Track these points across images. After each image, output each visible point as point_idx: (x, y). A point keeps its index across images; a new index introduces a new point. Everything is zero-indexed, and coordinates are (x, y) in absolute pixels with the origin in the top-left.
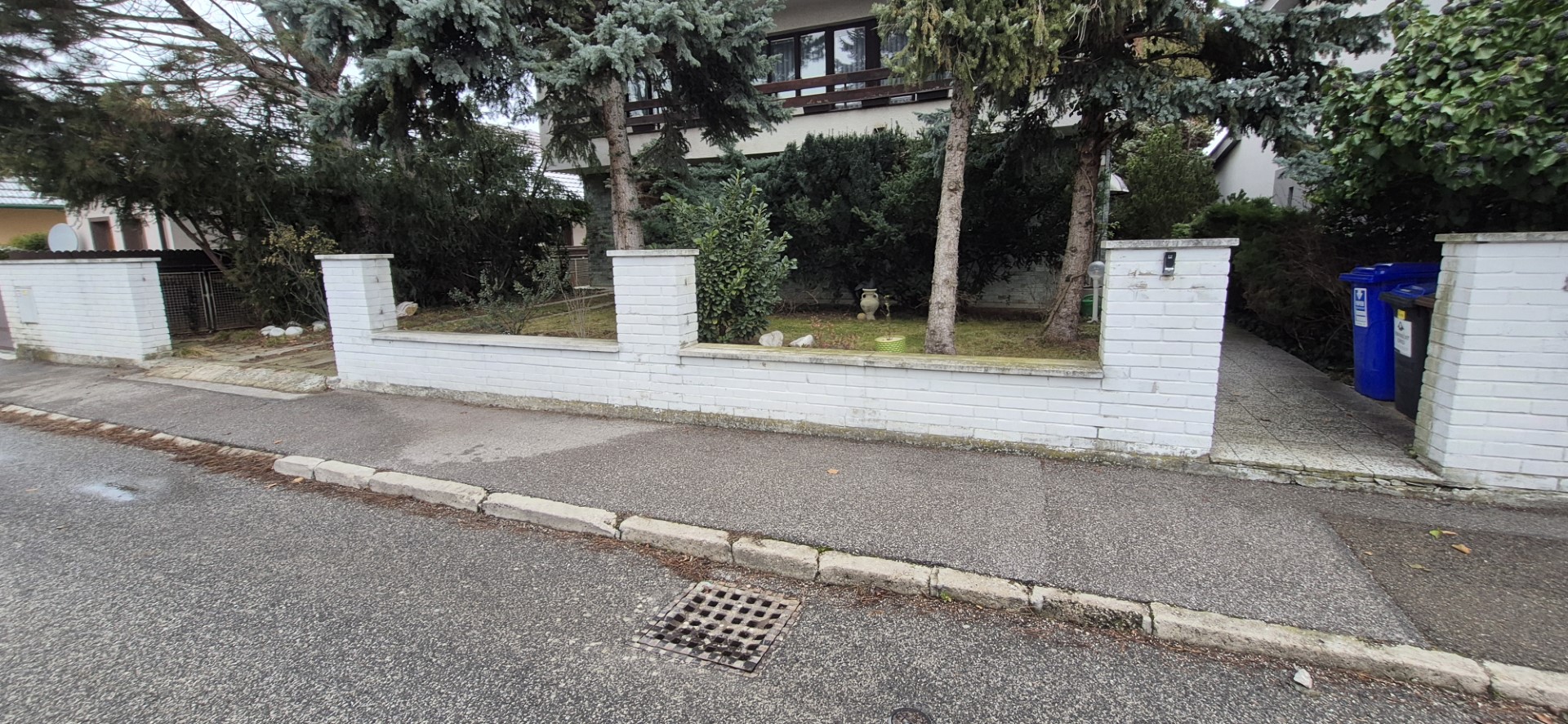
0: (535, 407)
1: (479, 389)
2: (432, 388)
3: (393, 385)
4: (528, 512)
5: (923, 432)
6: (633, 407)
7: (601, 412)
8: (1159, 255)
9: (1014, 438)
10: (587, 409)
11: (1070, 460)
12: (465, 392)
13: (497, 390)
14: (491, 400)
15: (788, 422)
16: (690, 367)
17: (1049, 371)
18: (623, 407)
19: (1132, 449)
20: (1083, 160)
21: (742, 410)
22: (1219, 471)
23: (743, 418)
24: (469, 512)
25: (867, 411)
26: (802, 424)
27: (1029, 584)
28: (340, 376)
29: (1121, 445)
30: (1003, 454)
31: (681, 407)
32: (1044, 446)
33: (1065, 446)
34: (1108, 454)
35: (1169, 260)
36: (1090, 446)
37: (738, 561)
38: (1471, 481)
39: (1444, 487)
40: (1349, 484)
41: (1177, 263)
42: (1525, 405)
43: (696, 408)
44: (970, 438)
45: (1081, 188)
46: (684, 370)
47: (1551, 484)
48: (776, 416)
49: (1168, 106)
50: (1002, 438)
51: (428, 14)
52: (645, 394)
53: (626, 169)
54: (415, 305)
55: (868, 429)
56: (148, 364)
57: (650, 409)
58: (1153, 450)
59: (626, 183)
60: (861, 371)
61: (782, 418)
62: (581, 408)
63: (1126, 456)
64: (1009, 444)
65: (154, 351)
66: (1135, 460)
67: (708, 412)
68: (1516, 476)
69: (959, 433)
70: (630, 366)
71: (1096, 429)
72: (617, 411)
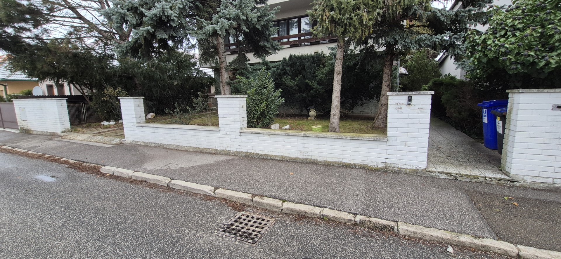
0: (191, 150)
1: (172, 143)
2: (156, 143)
3: (143, 142)
4: (184, 187)
5: (325, 159)
6: (224, 150)
7: (214, 152)
8: (406, 97)
9: (356, 162)
10: (209, 151)
11: (376, 170)
12: (167, 145)
13: (178, 144)
14: (176, 148)
15: (277, 156)
16: (244, 136)
17: (368, 138)
18: (221, 150)
19: (398, 166)
20: (386, 63)
21: (262, 152)
22: (429, 175)
23: (262, 154)
24: (164, 186)
25: (305, 152)
26: (282, 157)
27: (355, 214)
28: (126, 139)
29: (394, 165)
30: (353, 168)
31: (241, 150)
32: (367, 165)
33: (374, 165)
34: (390, 168)
35: (410, 99)
36: (383, 165)
37: (255, 205)
38: (521, 179)
39: (511, 181)
40: (476, 180)
41: (412, 100)
42: (540, 152)
43: (246, 151)
44: (341, 162)
45: (386, 73)
46: (242, 137)
47: (550, 180)
48: (274, 154)
49: (414, 44)
50: (352, 162)
51: (153, 15)
52: (228, 146)
53: (225, 67)
54: (154, 114)
55: (305, 159)
56: (62, 134)
57: (230, 151)
58: (405, 167)
59: (225, 72)
60: (303, 138)
61: (275, 155)
62: (207, 150)
63: (396, 169)
64: (354, 164)
65: (65, 130)
66: (399, 170)
67: (250, 152)
68: (537, 177)
69: (337, 160)
70: (223, 136)
71: (385, 159)
72: (219, 151)
